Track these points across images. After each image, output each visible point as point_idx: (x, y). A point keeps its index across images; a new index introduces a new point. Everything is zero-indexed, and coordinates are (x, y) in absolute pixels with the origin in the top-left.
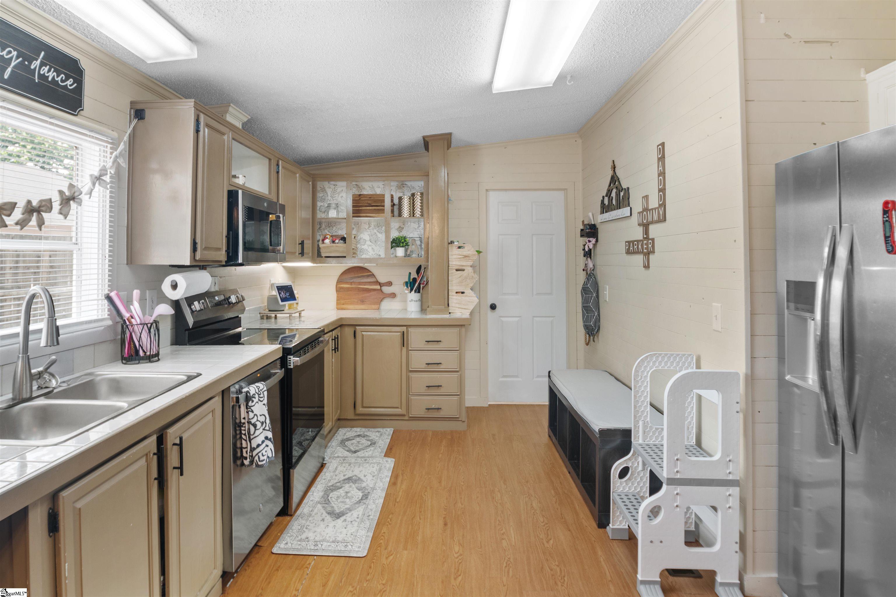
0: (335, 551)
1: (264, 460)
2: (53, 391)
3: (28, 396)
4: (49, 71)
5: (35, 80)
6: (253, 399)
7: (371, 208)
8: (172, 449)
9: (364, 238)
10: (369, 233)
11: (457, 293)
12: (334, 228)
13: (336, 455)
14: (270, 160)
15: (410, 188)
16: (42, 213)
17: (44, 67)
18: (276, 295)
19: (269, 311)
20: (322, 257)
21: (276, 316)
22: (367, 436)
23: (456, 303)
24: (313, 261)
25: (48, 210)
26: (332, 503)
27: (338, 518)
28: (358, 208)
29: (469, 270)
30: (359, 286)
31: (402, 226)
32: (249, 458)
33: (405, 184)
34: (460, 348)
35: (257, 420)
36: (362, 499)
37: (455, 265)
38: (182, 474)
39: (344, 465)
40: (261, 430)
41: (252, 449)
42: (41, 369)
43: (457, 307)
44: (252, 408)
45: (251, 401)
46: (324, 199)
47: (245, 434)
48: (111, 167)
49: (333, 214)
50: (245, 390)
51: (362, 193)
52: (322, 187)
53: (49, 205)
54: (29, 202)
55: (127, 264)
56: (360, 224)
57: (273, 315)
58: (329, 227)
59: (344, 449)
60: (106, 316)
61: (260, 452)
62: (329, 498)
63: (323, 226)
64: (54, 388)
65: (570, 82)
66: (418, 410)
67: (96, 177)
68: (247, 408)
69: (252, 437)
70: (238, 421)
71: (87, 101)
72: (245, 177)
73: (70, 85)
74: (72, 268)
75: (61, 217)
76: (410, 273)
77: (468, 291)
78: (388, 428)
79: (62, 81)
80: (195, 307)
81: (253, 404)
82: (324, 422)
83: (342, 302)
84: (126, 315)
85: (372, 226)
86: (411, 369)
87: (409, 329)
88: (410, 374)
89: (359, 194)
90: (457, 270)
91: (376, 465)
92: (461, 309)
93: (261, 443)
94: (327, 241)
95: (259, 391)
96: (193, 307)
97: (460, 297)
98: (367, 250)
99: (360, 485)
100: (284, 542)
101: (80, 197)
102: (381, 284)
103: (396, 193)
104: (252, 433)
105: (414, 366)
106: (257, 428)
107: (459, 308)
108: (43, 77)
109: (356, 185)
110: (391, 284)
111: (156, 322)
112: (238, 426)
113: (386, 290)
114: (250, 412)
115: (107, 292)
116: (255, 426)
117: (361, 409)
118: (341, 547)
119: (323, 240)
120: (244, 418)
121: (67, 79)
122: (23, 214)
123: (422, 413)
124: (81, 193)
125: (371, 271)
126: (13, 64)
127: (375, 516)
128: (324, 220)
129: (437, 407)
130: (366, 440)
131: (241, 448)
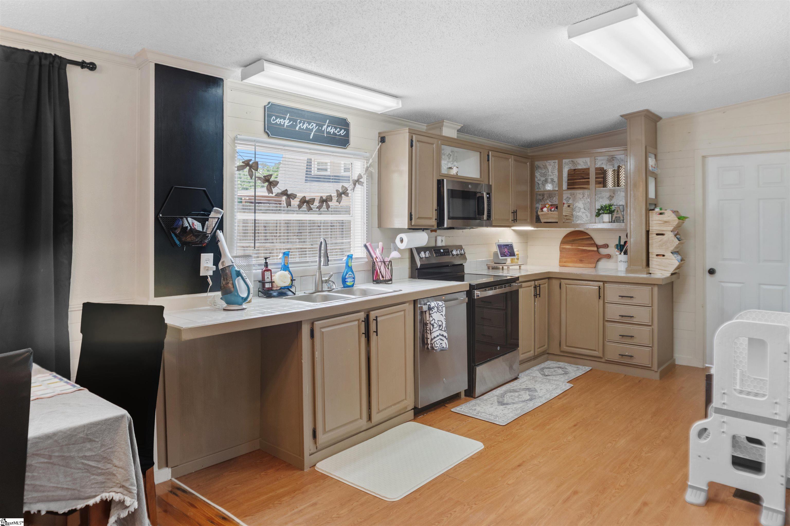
0: (486, 418)
1: (437, 347)
2: (332, 290)
3: (321, 290)
4: (331, 129)
5: (325, 135)
6: (433, 310)
7: (584, 180)
8: (373, 322)
9: (579, 206)
10: (583, 202)
11: (657, 255)
12: (554, 198)
13: (531, 375)
14: (480, 153)
15: (620, 160)
16: (328, 202)
17: (329, 128)
18: (497, 252)
19: (495, 263)
20: (541, 222)
21: (503, 267)
22: (566, 368)
23: (656, 265)
24: (532, 224)
25: (330, 201)
26: (505, 398)
27: (502, 405)
28: (573, 181)
29: (670, 236)
30: (579, 247)
31: (613, 195)
32: (430, 345)
33: (615, 158)
34: (652, 304)
35: (435, 323)
36: (527, 400)
37: (655, 230)
38: (377, 335)
39: (531, 381)
40: (437, 329)
41: (432, 340)
42: (327, 278)
43: (657, 269)
44: (432, 315)
45: (431, 311)
46: (546, 175)
47: (428, 330)
48: (365, 173)
49: (549, 187)
50: (428, 303)
51: (576, 168)
52: (544, 164)
53: (331, 198)
54: (321, 197)
55: (378, 227)
56: (575, 194)
57: (501, 267)
58: (550, 197)
59: (540, 372)
60: (365, 256)
61: (435, 342)
62: (505, 395)
63: (546, 197)
64: (333, 289)
65: (716, 61)
66: (612, 355)
67: (356, 181)
68: (429, 315)
69: (432, 332)
70: (425, 322)
71: (352, 139)
72: (458, 168)
73: (342, 133)
74: (351, 229)
75: (338, 203)
76: (620, 237)
77: (668, 254)
78: (587, 366)
79: (338, 132)
80: (422, 255)
81: (433, 312)
82: (519, 347)
83: (564, 260)
84: (374, 256)
85: (586, 196)
86: (607, 319)
87: (606, 285)
88: (606, 323)
89: (574, 168)
90: (657, 234)
91: (554, 386)
92: (661, 271)
93: (436, 336)
94: (545, 209)
95: (438, 306)
96: (420, 255)
97: (660, 259)
98: (581, 216)
99: (532, 393)
100: (460, 408)
101: (347, 192)
102: (598, 247)
103: (606, 165)
104: (431, 330)
105: (609, 316)
106: (435, 327)
107: (659, 269)
108: (329, 133)
109: (572, 161)
110: (607, 247)
111: (390, 261)
112: (425, 324)
113: (603, 251)
114: (431, 317)
115: (365, 243)
116: (433, 326)
117: (565, 347)
118: (492, 418)
119: (542, 209)
120: (428, 321)
121: (340, 130)
122: (319, 203)
123: (616, 358)
124: (347, 190)
125: (590, 234)
126: (314, 130)
127: (527, 410)
128: (546, 192)
129: (630, 354)
130: (562, 370)
131: (427, 338)
